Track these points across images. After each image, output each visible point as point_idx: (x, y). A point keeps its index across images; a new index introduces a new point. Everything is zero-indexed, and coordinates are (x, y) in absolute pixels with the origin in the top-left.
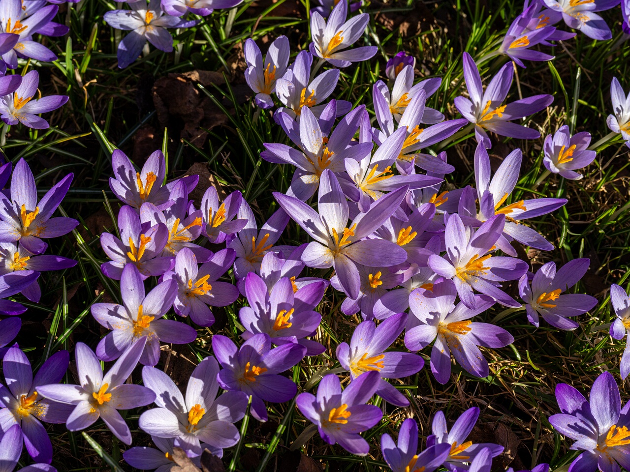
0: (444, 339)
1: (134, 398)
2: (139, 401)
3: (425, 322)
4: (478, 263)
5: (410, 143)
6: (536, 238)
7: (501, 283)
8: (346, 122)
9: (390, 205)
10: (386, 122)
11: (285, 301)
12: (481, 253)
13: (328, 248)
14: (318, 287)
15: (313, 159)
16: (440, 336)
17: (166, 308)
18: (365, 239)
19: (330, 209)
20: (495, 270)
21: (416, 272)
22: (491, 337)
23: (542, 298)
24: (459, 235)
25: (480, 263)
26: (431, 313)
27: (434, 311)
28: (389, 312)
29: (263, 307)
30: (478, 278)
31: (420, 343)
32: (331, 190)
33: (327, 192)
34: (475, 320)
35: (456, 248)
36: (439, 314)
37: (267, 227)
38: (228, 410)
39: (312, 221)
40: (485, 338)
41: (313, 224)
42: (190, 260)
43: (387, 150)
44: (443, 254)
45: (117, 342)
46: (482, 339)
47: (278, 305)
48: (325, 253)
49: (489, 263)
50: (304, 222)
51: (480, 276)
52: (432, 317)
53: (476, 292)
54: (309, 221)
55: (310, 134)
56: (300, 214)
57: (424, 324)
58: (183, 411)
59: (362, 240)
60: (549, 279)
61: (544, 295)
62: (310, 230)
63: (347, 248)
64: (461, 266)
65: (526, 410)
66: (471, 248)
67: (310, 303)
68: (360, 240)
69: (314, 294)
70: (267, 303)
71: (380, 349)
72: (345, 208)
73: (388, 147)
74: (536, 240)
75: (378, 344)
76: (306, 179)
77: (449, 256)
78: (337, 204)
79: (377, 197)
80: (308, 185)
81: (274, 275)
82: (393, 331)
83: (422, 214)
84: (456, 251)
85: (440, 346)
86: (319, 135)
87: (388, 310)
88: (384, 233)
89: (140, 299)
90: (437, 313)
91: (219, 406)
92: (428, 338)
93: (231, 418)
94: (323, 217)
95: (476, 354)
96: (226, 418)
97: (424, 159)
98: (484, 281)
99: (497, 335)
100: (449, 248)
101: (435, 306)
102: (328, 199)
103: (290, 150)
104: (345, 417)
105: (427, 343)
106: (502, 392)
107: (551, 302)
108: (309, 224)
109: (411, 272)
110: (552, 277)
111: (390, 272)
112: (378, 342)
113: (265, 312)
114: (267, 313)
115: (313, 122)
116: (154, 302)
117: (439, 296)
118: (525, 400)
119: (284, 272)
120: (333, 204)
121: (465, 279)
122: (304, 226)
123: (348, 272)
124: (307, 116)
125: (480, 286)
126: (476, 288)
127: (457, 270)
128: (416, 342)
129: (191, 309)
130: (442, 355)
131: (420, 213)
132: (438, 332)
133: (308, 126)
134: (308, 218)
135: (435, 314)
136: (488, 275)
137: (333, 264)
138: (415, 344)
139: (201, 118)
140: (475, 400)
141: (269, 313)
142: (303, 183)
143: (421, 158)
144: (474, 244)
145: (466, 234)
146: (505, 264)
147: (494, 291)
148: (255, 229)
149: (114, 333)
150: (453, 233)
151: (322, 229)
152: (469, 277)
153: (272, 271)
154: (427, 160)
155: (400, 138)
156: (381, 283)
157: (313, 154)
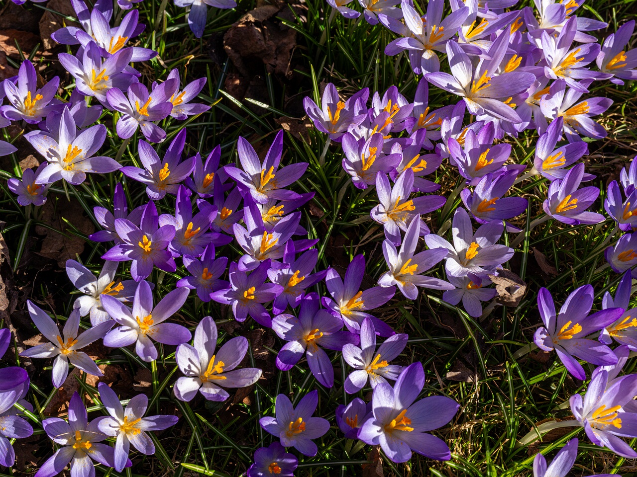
0: (567, 124)
1: (426, 261)
2: (432, 261)
3: (553, 118)
4: (571, 59)
7: (587, 67)
11: (472, 147)
12: (565, 51)
13: (467, 98)
15: (420, 38)
17: (408, 191)
19: (458, 69)
20: (579, 58)
21: (538, 85)
22: (594, 108)
23: (613, 63)
25: (573, 58)
26: (553, 110)
27: (554, 108)
29: (462, 159)
30: (570, 70)
32: (454, 54)
33: (452, 57)
35: (549, 56)
36: (557, 108)
37: (415, 104)
38: (485, 238)
40: (592, 110)
41: (451, 85)
44: (545, 63)
45: (393, 232)
46: (591, 112)
47: (470, 152)
51: (571, 67)
52: (554, 112)
53: (576, 80)
54: (448, 84)
56: (441, 81)
58: (455, 254)
60: (609, 48)
61: (615, 60)
62: (451, 91)
64: (554, 67)
65: (628, 147)
66: (558, 51)
67: (486, 143)
69: (487, 133)
70: (463, 154)
71: (550, 150)
72: (467, 64)
74: (589, 24)
76: (427, 55)
77: (548, 63)
78: (461, 63)
80: (430, 59)
81: (448, 135)
83: (511, 42)
84: (551, 57)
85: (567, 130)
86: (418, 19)
89: (388, 193)
91: (477, 239)
93: (490, 242)
94: (456, 77)
95: (590, 124)
96: (486, 244)
98: (575, 71)
99: (598, 104)
100: (547, 58)
101: (553, 104)
102: (455, 61)
103: (408, 40)
104: (575, 203)
107: (621, 63)
108: (449, 86)
109: (534, 87)
110: (612, 45)
113: (464, 161)
115: (410, 11)
116: (398, 192)
117: (554, 95)
118: (623, 140)
120: (458, 64)
121: (562, 75)
122: (447, 89)
124: (405, 8)
125: (575, 74)
126: (574, 77)
130: (572, 135)
133: (409, 16)
134: (448, 82)
140: (592, 157)
141: (467, 161)
142: (426, 60)
144: (560, 46)
145: (552, 42)
146: (582, 51)
147: (587, 73)
149: (385, 225)
150: (545, 46)
151: (458, 86)
152: (564, 72)
153: (445, 132)
156: (513, 105)
157: (419, 35)
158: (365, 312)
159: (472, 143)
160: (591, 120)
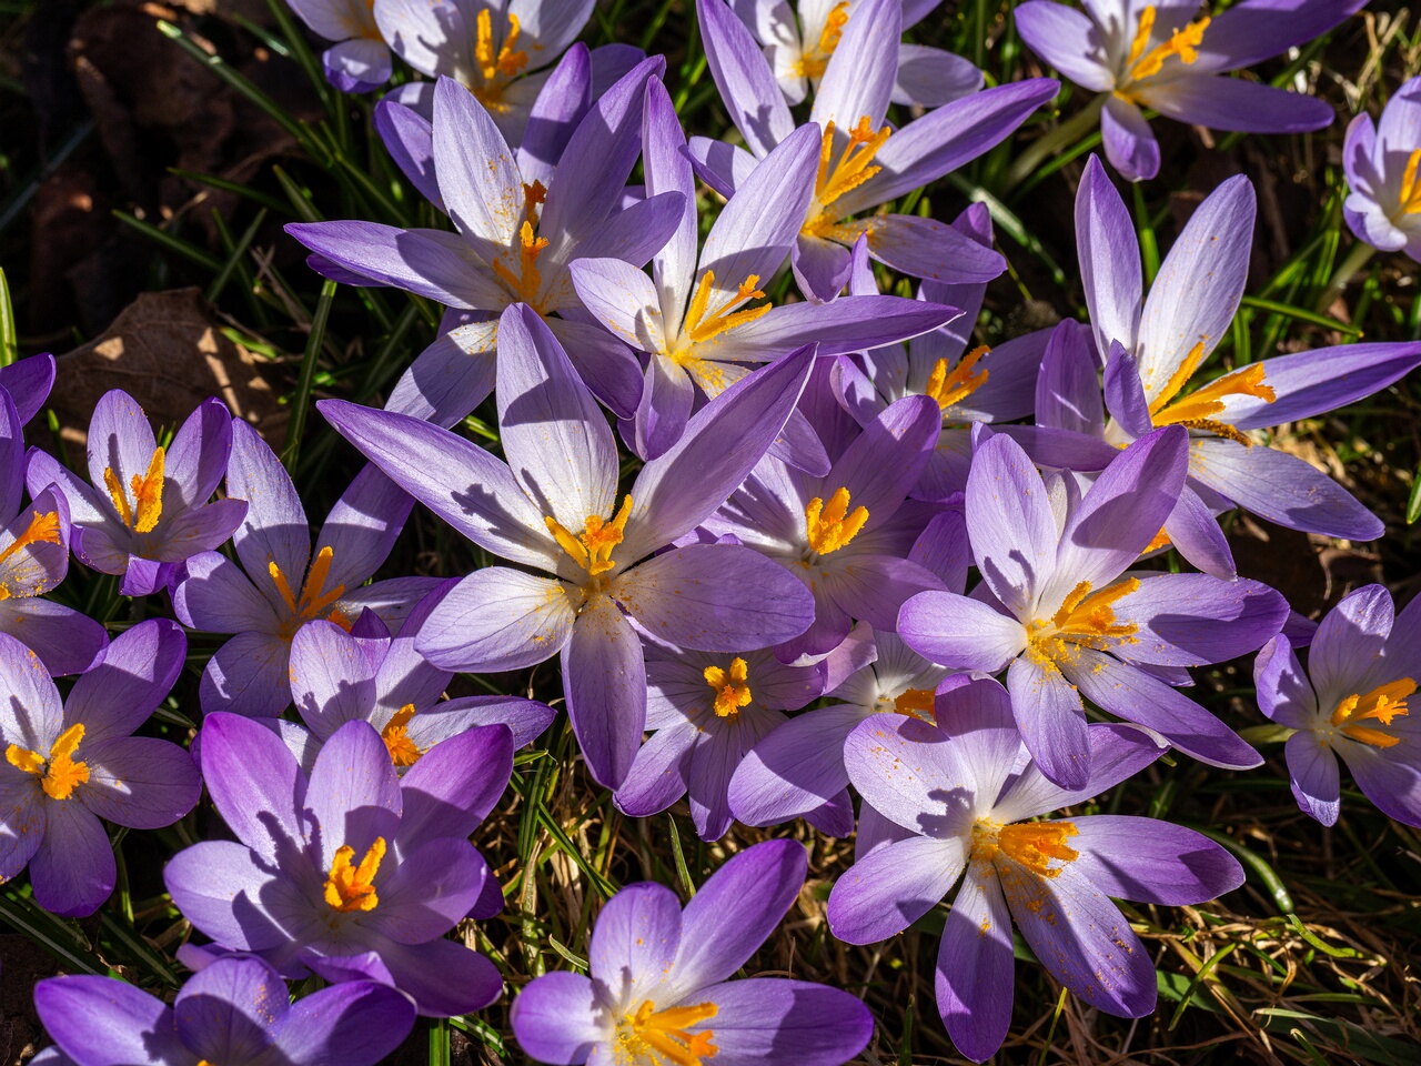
0: (991, 882)
3: (917, 828)
4: (1095, 609)
5: (847, 182)
6: (1318, 493)
8: (602, 122)
9: (761, 416)
10: (764, 111)
11: (371, 801)
12: (1110, 568)
13: (556, 582)
14: (493, 742)
16: (980, 868)
18: (694, 538)
19: (551, 444)
20: (1166, 626)
21: (863, 660)
22: (1159, 865)
23: (1346, 713)
24: (1024, 508)
25: (1104, 608)
26: (936, 795)
27: (948, 787)
28: (791, 794)
29: (290, 829)
30: (1105, 658)
31: (901, 906)
32: (545, 377)
33: (531, 385)
34: (1104, 805)
35: (1015, 555)
36: (969, 796)
37: (346, 515)
39: (487, 490)
40: (1142, 869)
41: (491, 500)
43: (759, 212)
44: (973, 583)
46: (1132, 874)
47: (350, 816)
48: (540, 601)
49: (1142, 602)
50: (456, 495)
51: (1112, 649)
52: (939, 809)
53: (1094, 713)
54: (475, 490)
55: (478, 176)
56: (438, 469)
57: (912, 834)
59: (680, 544)
60: (1374, 640)
61: (1353, 703)
62: (478, 525)
63: (625, 577)
64: (1043, 614)
66: (1073, 552)
67: (464, 805)
68: (670, 547)
69: (482, 768)
70: (304, 814)
73: (763, 203)
74: (1319, 501)
75: (712, 948)
76: (469, 338)
77: (992, 586)
78: (574, 423)
79: (719, 385)
80: (476, 358)
81: (353, 699)
82: (759, 902)
83: (897, 434)
84: (1018, 566)
85: (976, 909)
86: (510, 178)
87: (789, 785)
90: (960, 792)
92: (928, 883)
94: (526, 474)
95: (1108, 931)
97: (906, 232)
98: (1126, 668)
99: (1184, 858)
100: (988, 561)
101: (949, 768)
102: (534, 407)
103: (399, 238)
105: (924, 903)
106: (1226, 1033)
108: (477, 501)
109: (847, 657)
110: (1384, 630)
111: (774, 663)
112: (710, 941)
113: (300, 844)
114: (306, 848)
115: (485, 137)
117: (962, 731)
119: (386, 684)
120: (561, 424)
121: (1058, 664)
122: (455, 511)
123: (618, 672)
124: (459, 111)
125: (1112, 687)
126: (1100, 695)
127: (1032, 628)
128: (882, 905)
129: (45, 842)
130: (985, 939)
131: (887, 434)
132: (972, 856)
133: (468, 150)
134: (473, 479)
135: (953, 797)
136: (1144, 645)
137: (565, 647)
138: (878, 913)
139: (223, 132)
141: (314, 849)
142: (460, 352)
143: (897, 229)
144: (1085, 536)
145: (1051, 506)
146: (1205, 600)
147: (1166, 702)
148: (300, 527)
150: (999, 502)
151: (530, 517)
152: (1074, 655)
153: (343, 684)
154: (915, 236)
155: (802, 168)
156: (746, 699)
159: (374, 782)
160: (1117, 914)
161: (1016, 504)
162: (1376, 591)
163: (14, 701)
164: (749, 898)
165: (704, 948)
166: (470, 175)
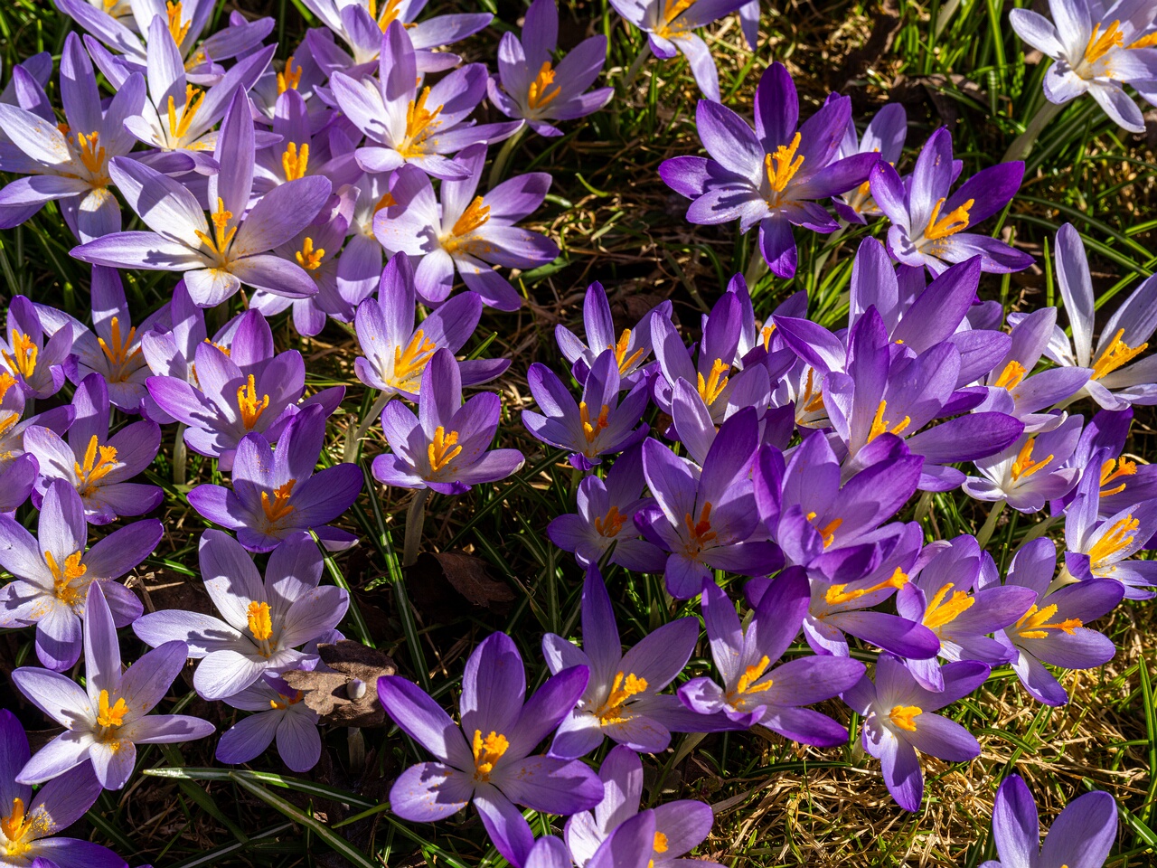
0: (464, 256)
1: (155, 678)
2: (166, 674)
3: (423, 252)
4: (420, 114)
5: (179, 38)
6: (456, 24)
7: (469, 119)
8: (68, 79)
9: (238, 135)
10: (119, 37)
11: (227, 381)
12: (409, 99)
13: (209, 270)
14: (252, 322)
15: (71, 170)
16: (456, 254)
17: (80, 531)
18: (246, 215)
19: (163, 214)
20: (448, 109)
21: (355, 195)
22: (518, 201)
23: (534, 94)
24: (362, 100)
25: (423, 111)
26: (419, 235)
27: (421, 229)
28: (365, 284)
29: (207, 413)
30: (435, 138)
31: (442, 283)
32: (142, 186)
33: (138, 194)
34: (482, 190)
35: (373, 121)
36: (430, 227)
37: (99, 316)
38: (293, 578)
39: (154, 250)
40: (513, 208)
41: (159, 254)
42: (47, 441)
43: (160, 69)
44: (364, 141)
45: (58, 634)
46: (510, 213)
47: (222, 393)
48: (213, 276)
49: (434, 100)
50: (144, 261)
51: (435, 131)
52: (424, 240)
53: (450, 156)
54: (150, 253)
55: (36, 140)
56: (130, 253)
57: (422, 256)
58: (234, 637)
59: (243, 219)
60: (519, 63)
61: (534, 86)
62: (163, 266)
63: (233, 248)
64: (400, 140)
65: (638, 259)
66: (392, 105)
67: (260, 359)
68: (242, 222)
70: (206, 402)
71: (407, 330)
72: (182, 195)
73: (159, 65)
74: (459, 26)
75: (398, 326)
76: (90, 204)
77: (374, 139)
78: (166, 198)
79: (213, 144)
80: (100, 209)
81: (177, 366)
82: (401, 293)
83: (286, 117)
84: (377, 125)
85: (468, 268)
86: (48, 129)
87: (361, 282)
88: (261, 186)
89: (32, 550)
90: (426, 228)
91: (276, 586)
92: (444, 270)
93: (307, 585)
94: (164, 232)
95: (518, 238)
96: (300, 592)
97: (217, 44)
98: (446, 135)
99: (524, 191)
100: (366, 129)
101: (414, 220)
102: (148, 200)
103: (30, 182)
104: (453, 442)
105: (450, 277)
106: (587, 264)
107: (550, 88)
108: (155, 257)
109: (348, 201)
110: (522, 57)
111: (321, 227)
112: (395, 323)
113: (214, 416)
114: (218, 416)
115: (23, 118)
116: (56, 536)
117: (408, 203)
118: (624, 247)
119: (183, 346)
120: (161, 202)
121: (420, 153)
122: (150, 266)
123: (268, 273)
124: (8, 116)
125: (447, 144)
126: (444, 150)
127: (399, 150)
128: (436, 286)
129: (111, 506)
130: (481, 276)
131: (283, 120)
132: (450, 253)
133: (22, 130)
134: (147, 249)
135: (425, 231)
136: (443, 122)
137: (239, 281)
138: (437, 291)
140: (566, 302)
141: (221, 415)
142: (91, 213)
143: (212, 46)
144: (391, 96)
145: (370, 90)
146: (452, 89)
147: (471, 134)
148: (86, 333)
149: (42, 626)
150: (352, 104)
151: (177, 250)
152: (423, 146)
153: (168, 362)
154: (221, 43)
155: (164, 38)
156: (321, 252)
157: (65, 163)
158: (58, 835)
159: (222, 371)
160: (518, 230)
161: (358, 100)
162: (507, 37)
163: (51, 461)
164: (396, 294)
165: (395, 328)
166: (31, 141)
